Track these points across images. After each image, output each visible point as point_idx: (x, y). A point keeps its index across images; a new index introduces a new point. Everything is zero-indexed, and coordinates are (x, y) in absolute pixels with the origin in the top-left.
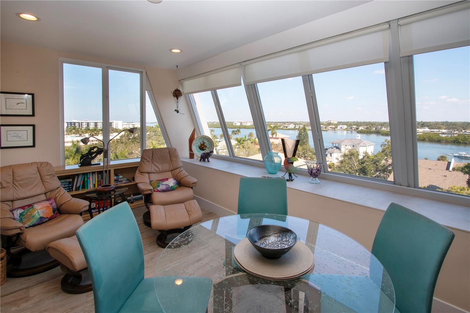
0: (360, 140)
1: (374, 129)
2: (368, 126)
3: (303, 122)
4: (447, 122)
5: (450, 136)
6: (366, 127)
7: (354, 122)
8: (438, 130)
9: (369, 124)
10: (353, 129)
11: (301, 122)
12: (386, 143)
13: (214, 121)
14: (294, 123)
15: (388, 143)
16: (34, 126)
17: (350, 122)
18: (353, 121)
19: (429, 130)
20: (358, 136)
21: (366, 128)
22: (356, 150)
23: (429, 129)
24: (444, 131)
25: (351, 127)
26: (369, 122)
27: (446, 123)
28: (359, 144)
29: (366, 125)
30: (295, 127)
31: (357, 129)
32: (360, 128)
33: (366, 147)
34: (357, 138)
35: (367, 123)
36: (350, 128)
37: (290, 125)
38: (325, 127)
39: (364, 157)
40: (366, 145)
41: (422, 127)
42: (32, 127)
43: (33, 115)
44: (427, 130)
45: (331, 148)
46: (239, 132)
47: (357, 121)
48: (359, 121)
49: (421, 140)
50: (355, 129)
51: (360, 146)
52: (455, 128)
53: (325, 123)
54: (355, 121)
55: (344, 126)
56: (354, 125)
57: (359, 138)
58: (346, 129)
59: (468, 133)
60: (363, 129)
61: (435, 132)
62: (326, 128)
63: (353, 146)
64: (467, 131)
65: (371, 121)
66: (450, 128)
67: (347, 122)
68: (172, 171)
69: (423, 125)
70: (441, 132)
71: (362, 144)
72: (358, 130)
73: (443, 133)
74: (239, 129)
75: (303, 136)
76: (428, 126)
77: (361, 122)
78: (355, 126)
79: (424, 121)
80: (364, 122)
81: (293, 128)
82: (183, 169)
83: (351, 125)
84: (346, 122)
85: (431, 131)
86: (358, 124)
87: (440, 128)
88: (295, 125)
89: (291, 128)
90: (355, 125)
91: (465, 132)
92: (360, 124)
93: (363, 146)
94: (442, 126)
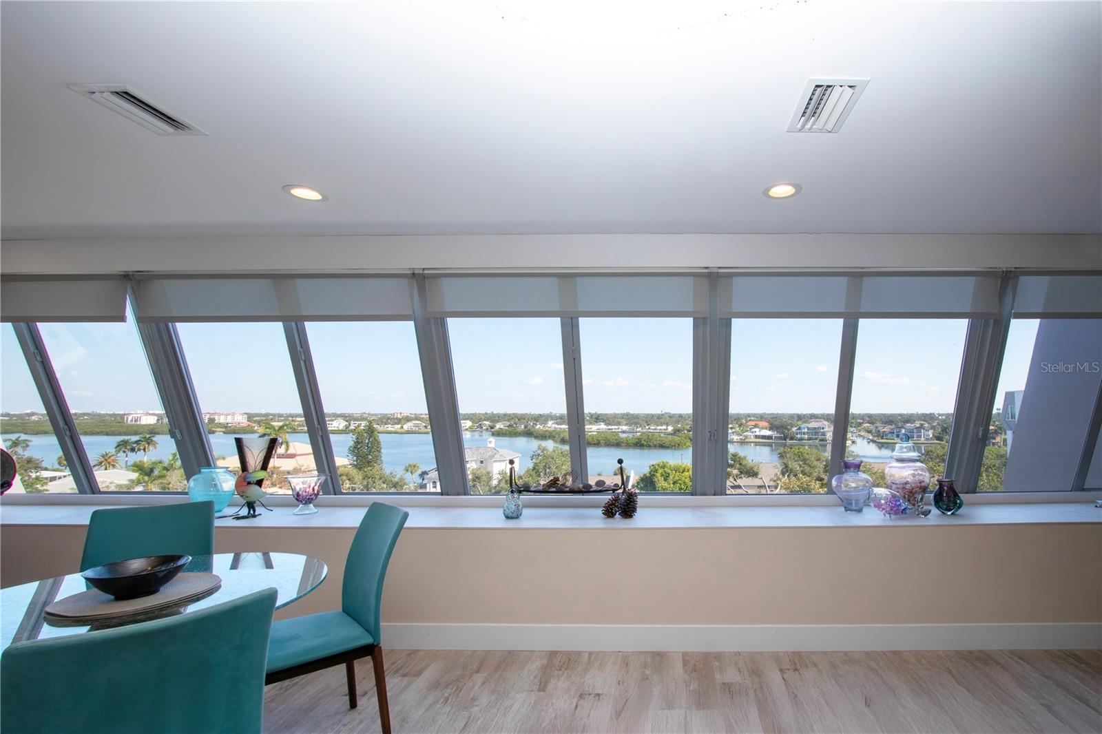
0: (495, 449)
1: (523, 427)
2: (512, 423)
3: (369, 414)
4: (628, 414)
5: (631, 436)
6: (508, 423)
7: (486, 413)
8: (617, 427)
9: (513, 418)
10: (484, 428)
11: (365, 413)
12: (539, 452)
13: (29, 411)
14: (347, 417)
15: (543, 452)
18: (484, 412)
19: (605, 427)
20: (490, 442)
21: (508, 427)
22: (485, 468)
23: (605, 425)
24: (625, 428)
25: (480, 425)
26: (514, 414)
27: (627, 416)
28: (493, 456)
29: (509, 420)
30: (347, 427)
31: (492, 428)
32: (499, 426)
33: (506, 463)
34: (489, 445)
35: (510, 415)
36: (478, 427)
37: (333, 421)
38: (424, 424)
39: (500, 481)
40: (505, 457)
41: (597, 422)
44: (602, 426)
45: (434, 471)
46: (149, 444)
48: (495, 412)
49: (594, 444)
50: (487, 429)
51: (495, 461)
52: (638, 423)
53: (424, 416)
54: (488, 412)
55: (465, 423)
56: (484, 420)
57: (493, 445)
58: (470, 427)
59: (652, 431)
60: (502, 427)
61: (613, 430)
62: (426, 427)
63: (482, 462)
64: (652, 428)
66: (632, 424)
69: (597, 418)
70: (620, 430)
71: (497, 457)
72: (493, 430)
73: (624, 432)
74: (148, 436)
75: (367, 446)
76: (604, 421)
77: (499, 413)
78: (487, 423)
79: (599, 412)
80: (505, 415)
81: (340, 429)
83: (480, 420)
84: (471, 414)
85: (609, 429)
86: (494, 418)
87: (619, 424)
88: (347, 421)
89: (336, 429)
90: (487, 420)
91: (649, 428)
92: (497, 418)
93: (500, 461)
94: (622, 420)
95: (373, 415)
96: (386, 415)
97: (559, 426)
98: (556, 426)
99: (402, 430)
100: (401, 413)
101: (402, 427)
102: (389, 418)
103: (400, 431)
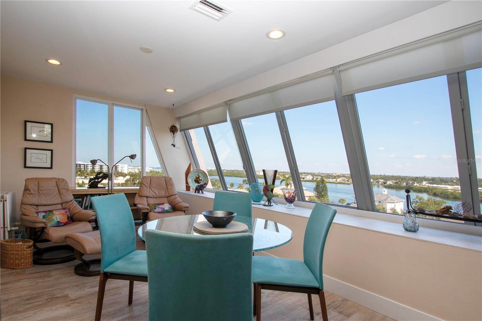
0: (387, 195)
1: (405, 184)
2: (398, 181)
7: (381, 175)
9: (398, 179)
10: (380, 183)
11: (320, 173)
12: (418, 200)
14: (312, 174)
15: (420, 200)
16: (52, 151)
17: (377, 175)
18: (380, 175)
20: (384, 191)
21: (395, 183)
22: (382, 206)
25: (378, 181)
26: (398, 176)
28: (386, 199)
29: (395, 180)
30: (313, 179)
31: (385, 183)
32: (389, 183)
33: (394, 204)
34: (383, 193)
35: (396, 177)
36: (376, 182)
37: (307, 176)
38: (347, 179)
40: (394, 201)
42: (50, 152)
43: (52, 142)
45: (353, 203)
47: (385, 175)
50: (382, 184)
51: (388, 202)
53: (347, 175)
54: (382, 175)
56: (381, 179)
57: (386, 193)
60: (391, 183)
62: (348, 181)
63: (380, 202)
65: (400, 175)
67: (373, 175)
68: (168, 198)
71: (389, 200)
72: (385, 185)
75: (321, 188)
77: (389, 175)
78: (382, 180)
80: (393, 176)
81: (311, 180)
82: (178, 197)
83: (378, 179)
86: (386, 178)
88: (313, 176)
89: (308, 180)
90: (382, 179)
92: (387, 178)
93: (391, 203)
95: (323, 174)
96: (329, 174)
97: (432, 185)
98: (429, 185)
99: (337, 182)
100: (336, 173)
101: (336, 180)
102: (330, 176)
103: (336, 182)
